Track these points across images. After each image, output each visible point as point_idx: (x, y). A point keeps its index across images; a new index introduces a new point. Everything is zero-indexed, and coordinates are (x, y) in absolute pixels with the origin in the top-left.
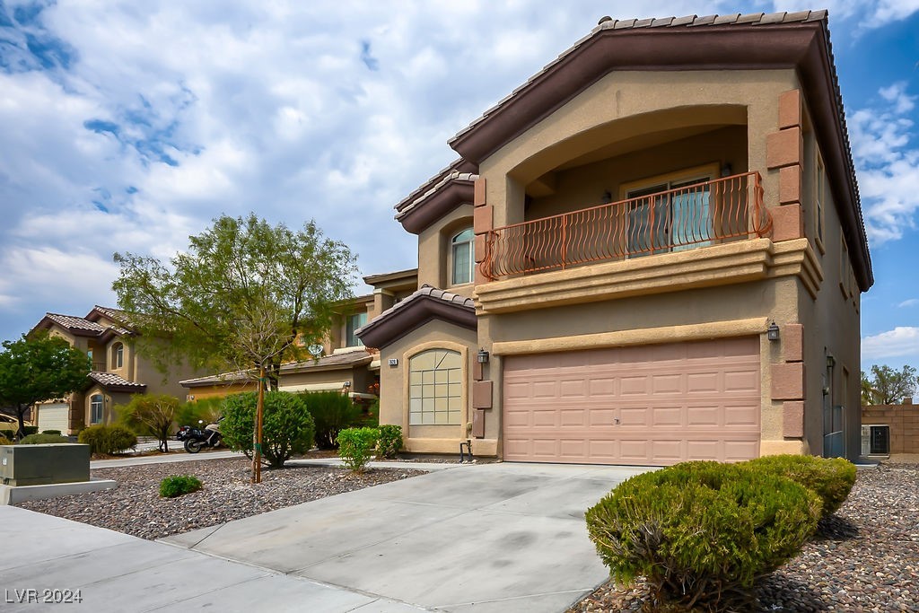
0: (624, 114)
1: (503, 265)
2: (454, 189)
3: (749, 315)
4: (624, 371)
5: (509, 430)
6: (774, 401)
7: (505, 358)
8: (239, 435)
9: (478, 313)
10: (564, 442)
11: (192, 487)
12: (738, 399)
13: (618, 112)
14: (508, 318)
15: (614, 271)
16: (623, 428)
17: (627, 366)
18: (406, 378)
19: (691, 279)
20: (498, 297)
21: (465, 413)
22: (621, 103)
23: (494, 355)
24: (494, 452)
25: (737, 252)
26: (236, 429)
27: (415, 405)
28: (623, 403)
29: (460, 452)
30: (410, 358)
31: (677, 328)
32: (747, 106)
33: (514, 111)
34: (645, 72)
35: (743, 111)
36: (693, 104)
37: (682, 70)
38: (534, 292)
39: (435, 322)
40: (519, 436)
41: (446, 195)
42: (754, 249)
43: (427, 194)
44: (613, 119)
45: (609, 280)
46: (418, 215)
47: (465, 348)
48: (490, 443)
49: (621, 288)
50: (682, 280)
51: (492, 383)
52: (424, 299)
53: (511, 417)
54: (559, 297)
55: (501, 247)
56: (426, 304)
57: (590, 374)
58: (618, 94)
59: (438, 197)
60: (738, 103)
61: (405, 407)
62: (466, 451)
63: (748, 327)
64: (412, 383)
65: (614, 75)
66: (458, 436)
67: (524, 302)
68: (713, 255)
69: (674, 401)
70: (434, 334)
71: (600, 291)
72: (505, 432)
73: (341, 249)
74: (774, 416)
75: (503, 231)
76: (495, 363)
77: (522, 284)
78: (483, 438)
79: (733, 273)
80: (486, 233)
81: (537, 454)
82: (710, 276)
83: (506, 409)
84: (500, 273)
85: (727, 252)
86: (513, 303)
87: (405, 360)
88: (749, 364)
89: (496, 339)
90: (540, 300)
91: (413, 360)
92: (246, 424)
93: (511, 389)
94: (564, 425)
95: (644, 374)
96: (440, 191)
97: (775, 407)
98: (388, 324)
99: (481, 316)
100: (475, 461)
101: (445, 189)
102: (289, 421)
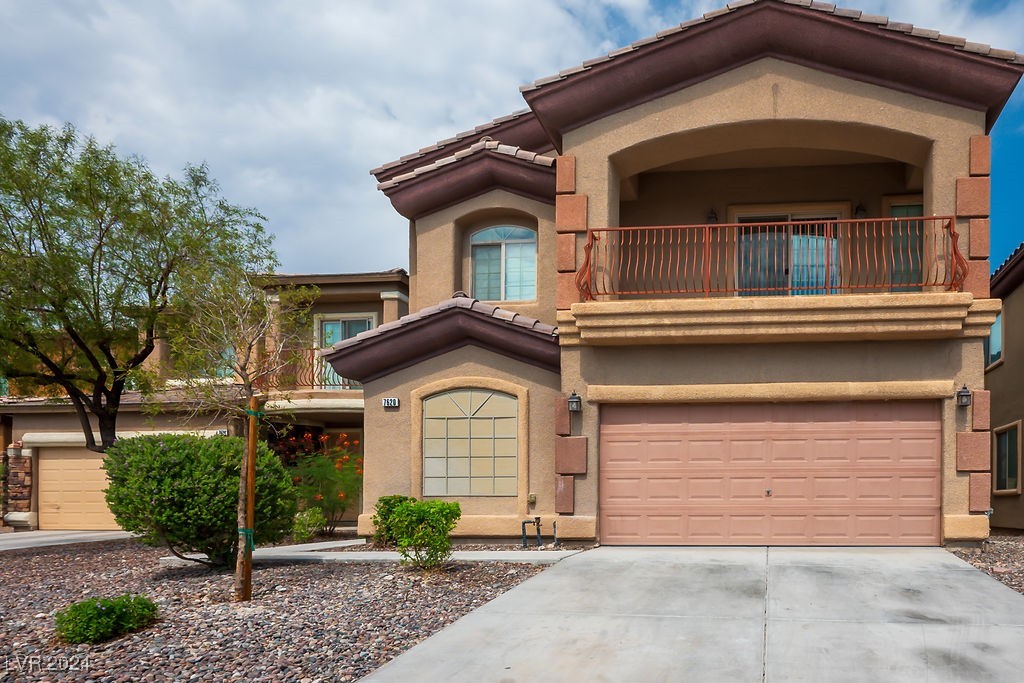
0: (783, 114)
1: (603, 281)
2: (486, 164)
3: (933, 376)
4: (777, 432)
5: (609, 503)
6: (960, 473)
7: (605, 407)
8: (168, 512)
9: (563, 341)
10: (693, 518)
11: (143, 617)
12: (913, 470)
13: (775, 111)
14: (609, 353)
15: (785, 307)
16: (774, 501)
17: (781, 426)
18: (416, 427)
19: (880, 328)
20: (610, 322)
21: (526, 479)
22: (779, 101)
23: (591, 402)
24: (592, 534)
25: (938, 303)
26: (161, 503)
27: (433, 467)
28: (777, 471)
29: (521, 533)
30: (424, 399)
31: (851, 384)
32: (933, 141)
33: (631, 72)
34: (812, 70)
35: (925, 146)
36: (872, 123)
37: (857, 80)
38: (667, 321)
39: (470, 349)
40: (624, 512)
41: (473, 171)
42: (957, 302)
43: (439, 163)
44: (768, 117)
45: (776, 318)
46: (421, 191)
47: (525, 389)
48: (584, 520)
49: (791, 330)
50: (869, 328)
51: (587, 439)
52: (460, 313)
53: (612, 485)
54: (703, 332)
55: (604, 256)
56: (461, 321)
57: (732, 433)
58: (775, 88)
59: (459, 171)
60: (924, 135)
61: (415, 470)
62: (531, 531)
63: (934, 389)
64: (425, 436)
65: (768, 62)
66: (511, 511)
67: (649, 333)
68: (911, 303)
69: (840, 470)
70: (469, 366)
71: (762, 331)
72: (603, 506)
73: (252, 220)
74: (957, 488)
75: (603, 235)
76: (592, 412)
77: (650, 309)
78: (572, 514)
79: (929, 327)
80: (578, 233)
81: (652, 534)
82: (903, 328)
83: (605, 475)
84: (601, 291)
85: (927, 303)
86: (631, 334)
87: (415, 401)
88: (927, 431)
89: (591, 380)
90: (673, 333)
91: (428, 403)
92: (181, 492)
93: (613, 449)
94: (693, 497)
95: (803, 437)
96: (462, 162)
97: (960, 479)
98: (389, 344)
99: (568, 347)
100: (551, 545)
101: (472, 162)
102: (262, 487)
